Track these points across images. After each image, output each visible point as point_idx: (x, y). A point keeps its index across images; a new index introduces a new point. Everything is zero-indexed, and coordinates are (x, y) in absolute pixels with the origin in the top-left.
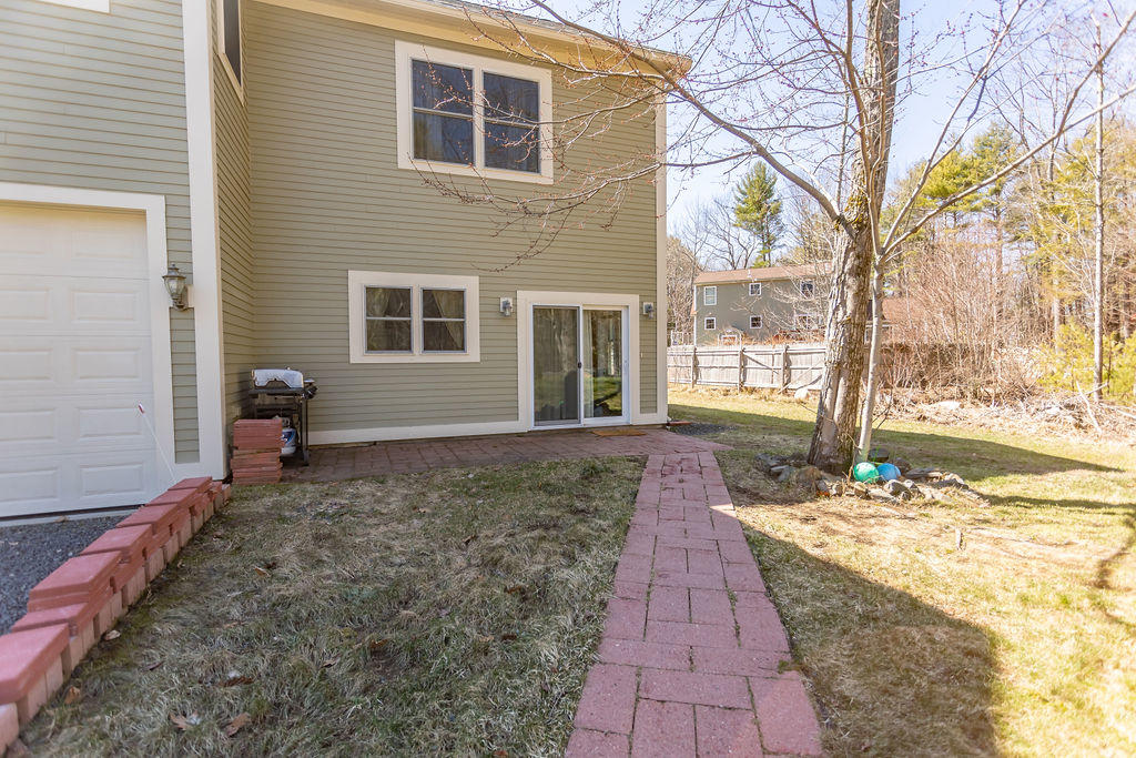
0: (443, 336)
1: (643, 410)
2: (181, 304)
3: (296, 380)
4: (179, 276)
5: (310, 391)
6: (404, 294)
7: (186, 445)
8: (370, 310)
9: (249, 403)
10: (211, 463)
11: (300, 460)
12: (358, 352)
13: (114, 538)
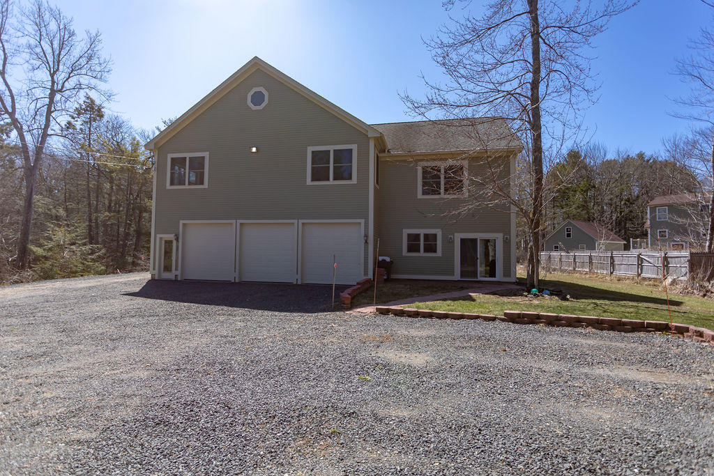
0: (431, 248)
1: (504, 276)
2: (366, 242)
3: (388, 259)
4: (366, 236)
5: (391, 262)
6: (418, 236)
7: (366, 273)
8: (408, 241)
9: (380, 265)
10: (370, 276)
11: (388, 280)
12: (405, 253)
13: (352, 289)
